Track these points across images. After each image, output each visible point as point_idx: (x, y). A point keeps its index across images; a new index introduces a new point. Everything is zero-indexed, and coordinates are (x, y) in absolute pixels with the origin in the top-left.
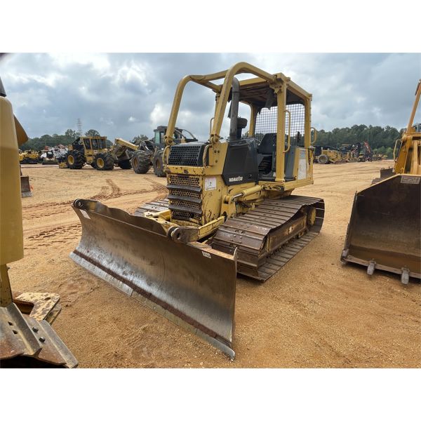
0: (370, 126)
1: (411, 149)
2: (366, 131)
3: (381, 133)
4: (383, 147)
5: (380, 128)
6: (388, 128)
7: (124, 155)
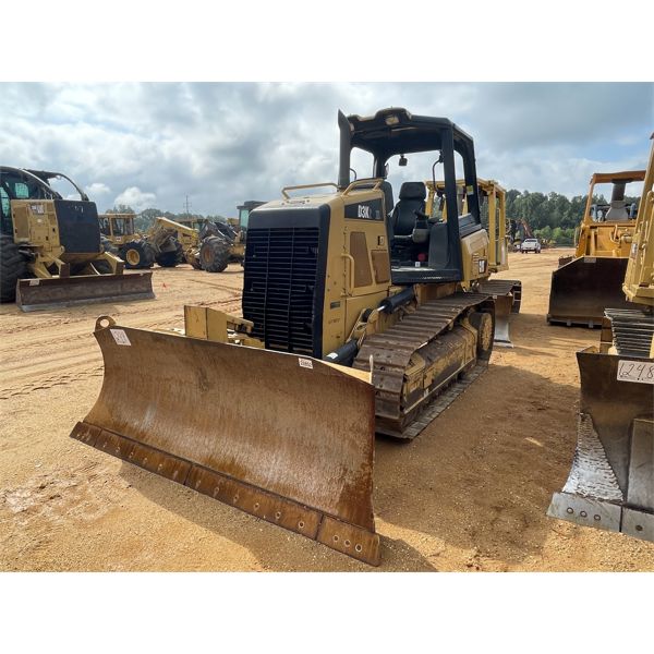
0: (526, 192)
1: (589, 237)
2: (520, 200)
3: (544, 205)
4: (548, 227)
5: (541, 195)
6: (554, 195)
7: (167, 244)
